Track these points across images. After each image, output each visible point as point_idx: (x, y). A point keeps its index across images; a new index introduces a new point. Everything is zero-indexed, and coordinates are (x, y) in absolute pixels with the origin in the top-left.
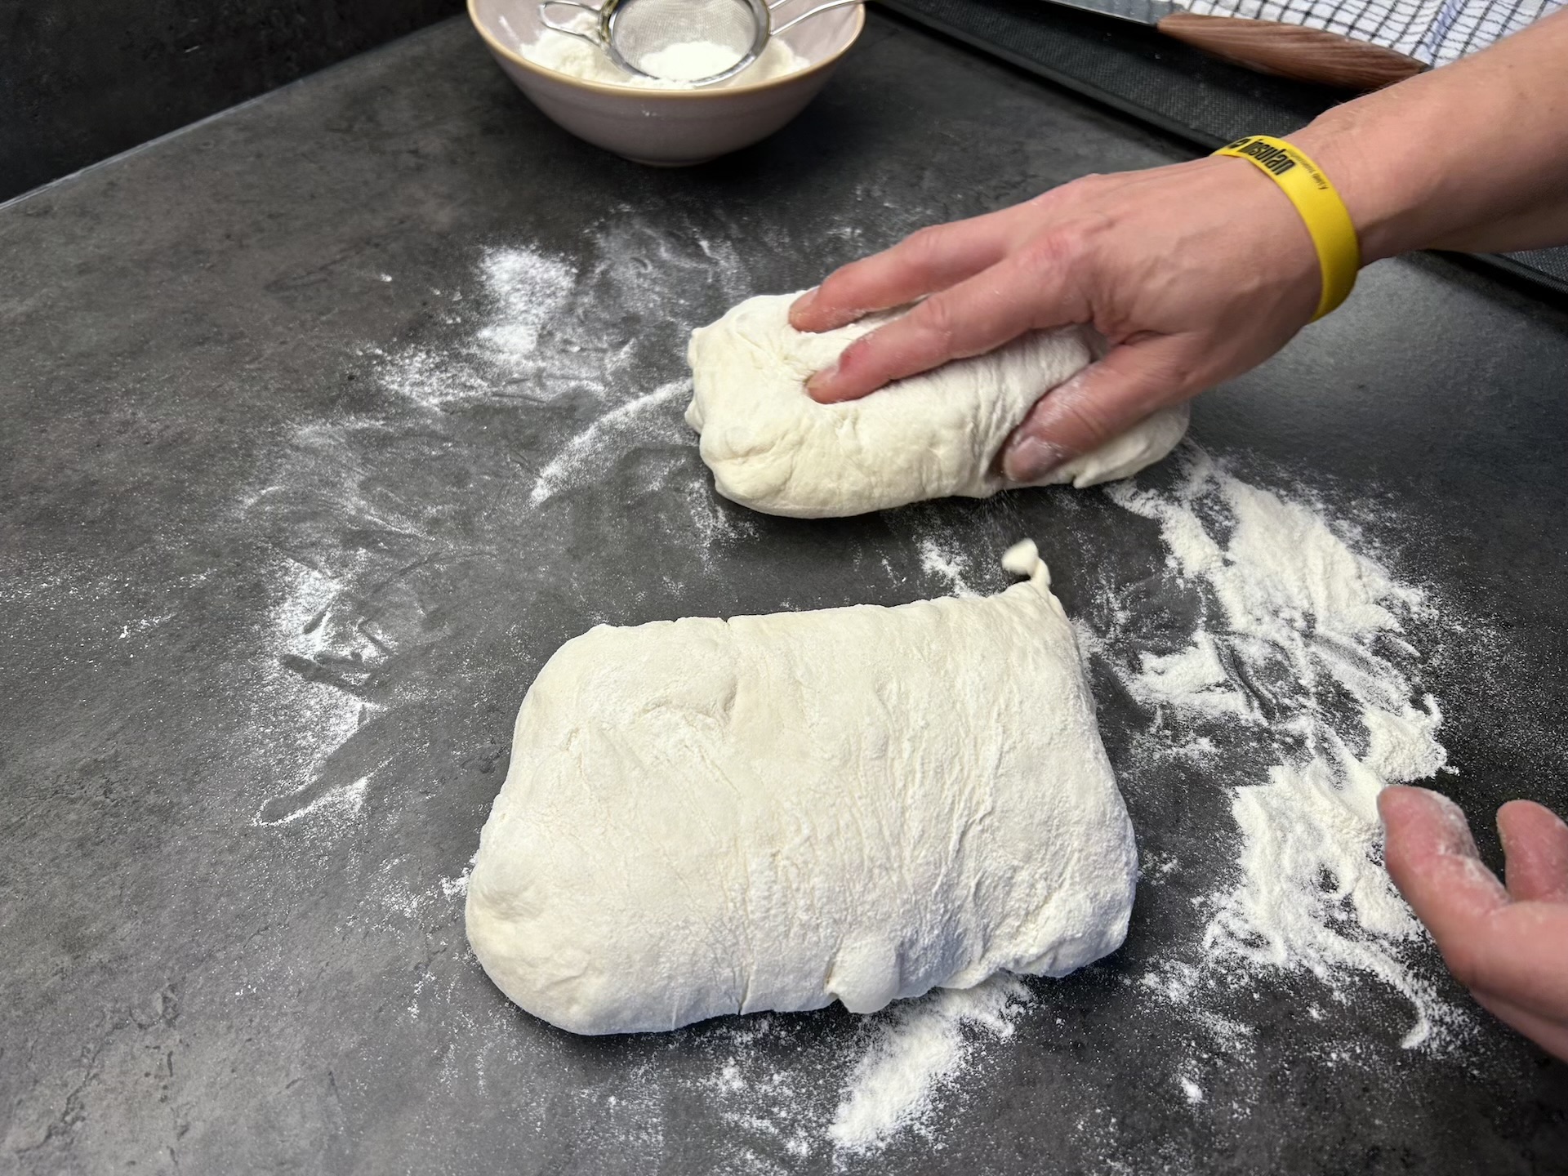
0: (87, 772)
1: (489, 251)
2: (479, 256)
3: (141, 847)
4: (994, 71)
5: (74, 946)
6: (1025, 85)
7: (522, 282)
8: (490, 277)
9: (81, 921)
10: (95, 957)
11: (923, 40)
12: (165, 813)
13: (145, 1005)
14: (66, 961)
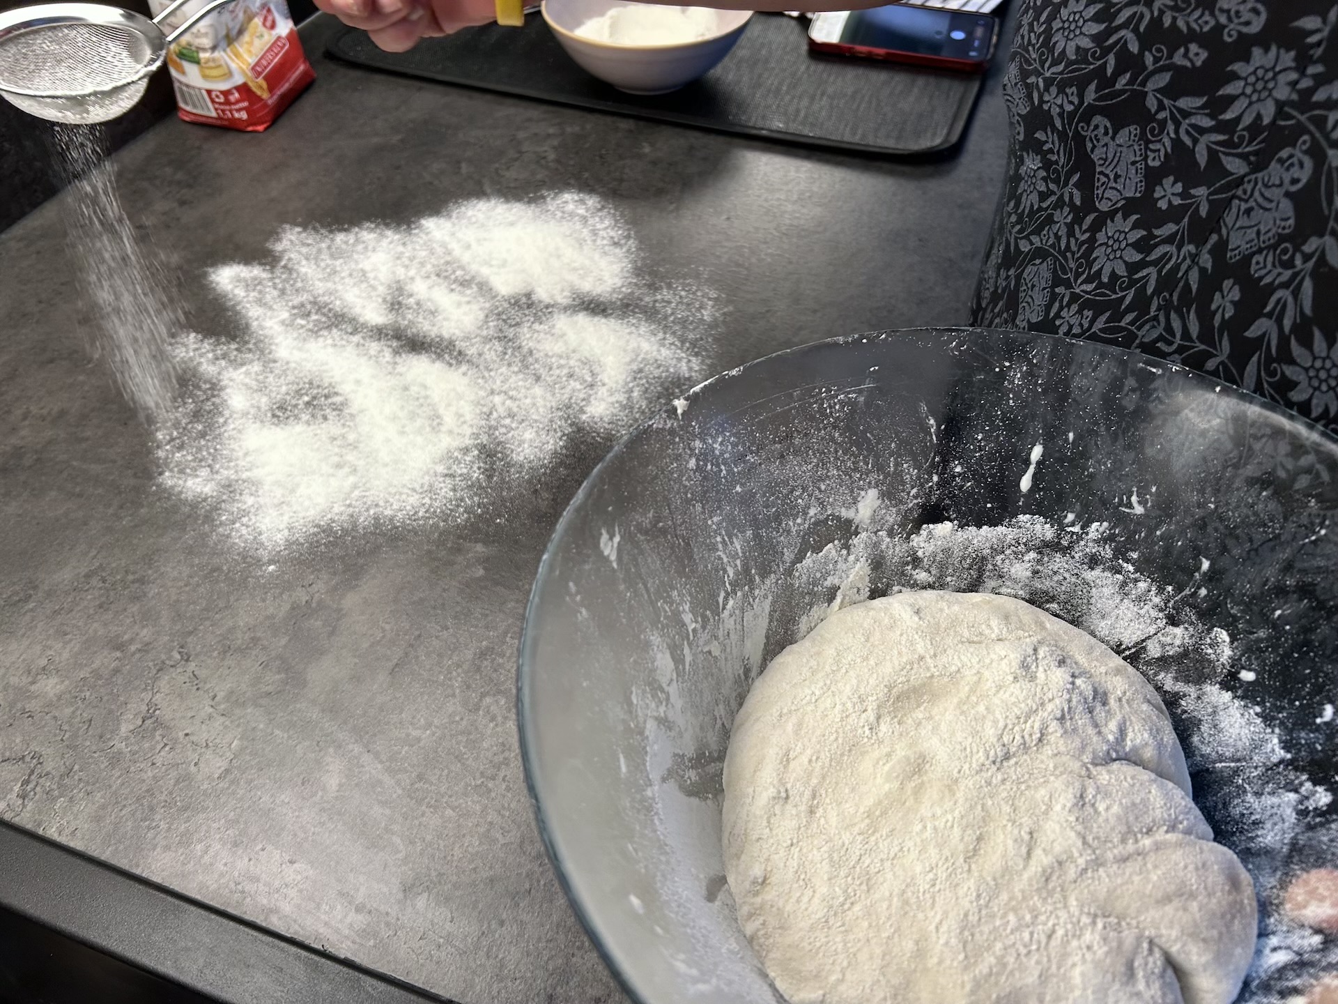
0: (88, 576)
1: (211, 270)
2: (205, 275)
3: (135, 598)
4: (489, 97)
5: (120, 647)
6: (510, 101)
7: (239, 281)
8: (218, 284)
9: (118, 636)
10: (133, 648)
11: (440, 88)
12: (142, 581)
13: (170, 658)
14: (118, 654)
